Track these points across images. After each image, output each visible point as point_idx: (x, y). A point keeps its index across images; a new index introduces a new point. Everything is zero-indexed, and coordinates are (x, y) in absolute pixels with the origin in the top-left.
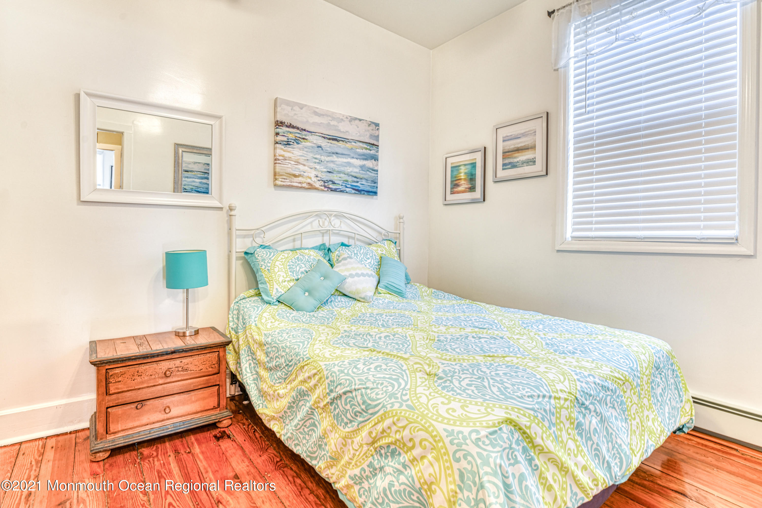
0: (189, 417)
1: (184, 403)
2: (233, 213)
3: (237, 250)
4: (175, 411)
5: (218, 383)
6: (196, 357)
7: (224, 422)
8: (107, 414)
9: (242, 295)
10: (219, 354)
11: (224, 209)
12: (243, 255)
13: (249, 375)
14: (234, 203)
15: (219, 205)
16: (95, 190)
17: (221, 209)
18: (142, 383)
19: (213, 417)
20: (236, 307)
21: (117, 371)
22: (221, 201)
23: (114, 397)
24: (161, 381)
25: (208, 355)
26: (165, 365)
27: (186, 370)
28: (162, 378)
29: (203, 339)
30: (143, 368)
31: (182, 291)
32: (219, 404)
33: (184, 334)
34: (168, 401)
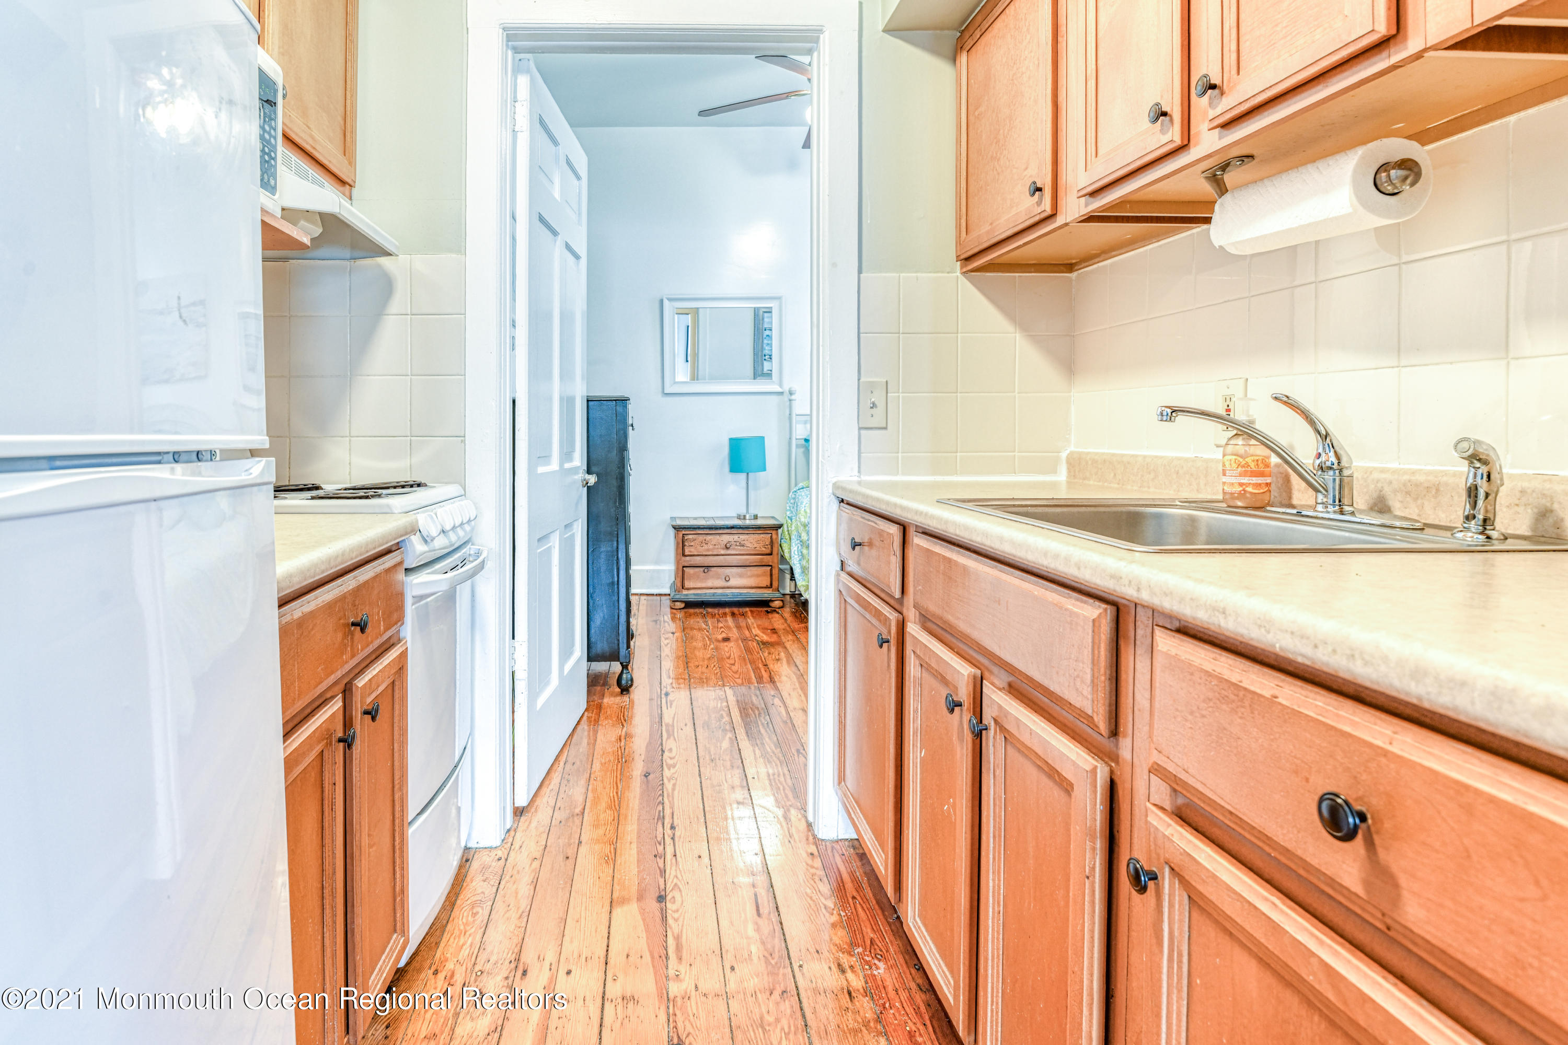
0: (745, 591)
1: (741, 576)
2: (793, 397)
3: (798, 437)
4: (733, 582)
5: (770, 564)
6: (752, 536)
7: (776, 602)
8: (683, 572)
9: (801, 485)
10: (771, 537)
11: (785, 394)
12: (803, 442)
13: (796, 556)
14: (795, 387)
15: (779, 389)
16: (675, 383)
17: (782, 393)
18: (708, 550)
19: (766, 595)
20: (793, 496)
21: (690, 537)
22: (781, 385)
23: (688, 558)
24: (723, 552)
25: (762, 535)
26: (726, 538)
27: (743, 546)
28: (723, 549)
29: (759, 522)
30: (709, 537)
31: (743, 476)
32: (771, 584)
33: (745, 518)
34: (728, 571)
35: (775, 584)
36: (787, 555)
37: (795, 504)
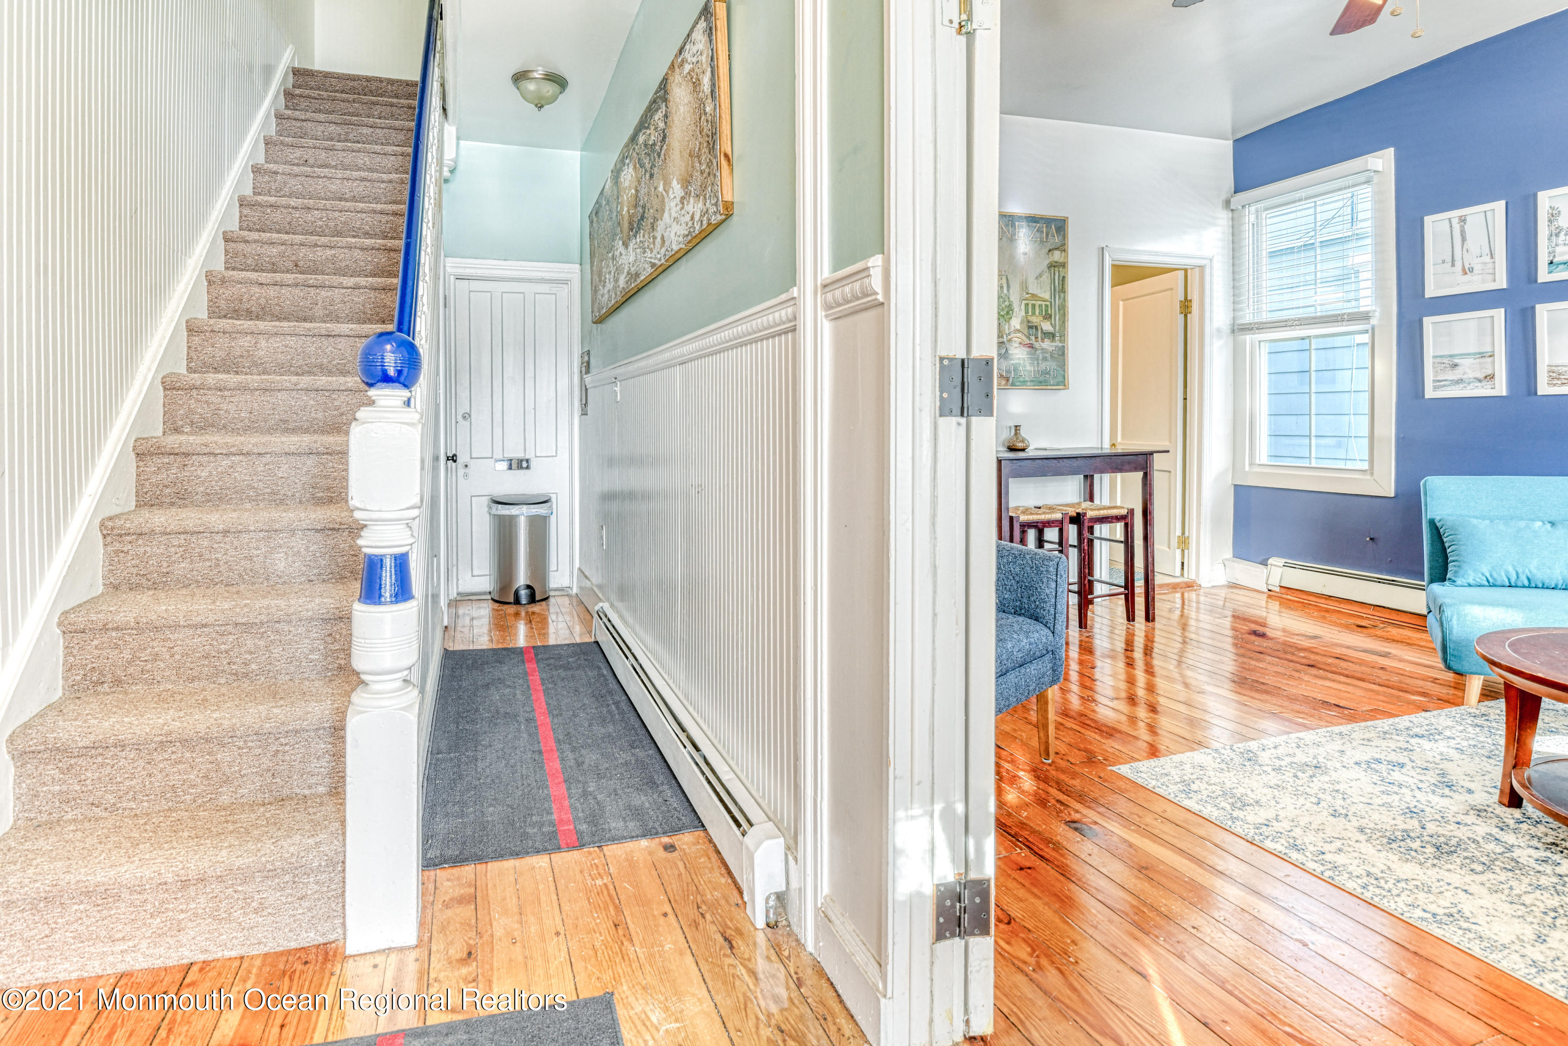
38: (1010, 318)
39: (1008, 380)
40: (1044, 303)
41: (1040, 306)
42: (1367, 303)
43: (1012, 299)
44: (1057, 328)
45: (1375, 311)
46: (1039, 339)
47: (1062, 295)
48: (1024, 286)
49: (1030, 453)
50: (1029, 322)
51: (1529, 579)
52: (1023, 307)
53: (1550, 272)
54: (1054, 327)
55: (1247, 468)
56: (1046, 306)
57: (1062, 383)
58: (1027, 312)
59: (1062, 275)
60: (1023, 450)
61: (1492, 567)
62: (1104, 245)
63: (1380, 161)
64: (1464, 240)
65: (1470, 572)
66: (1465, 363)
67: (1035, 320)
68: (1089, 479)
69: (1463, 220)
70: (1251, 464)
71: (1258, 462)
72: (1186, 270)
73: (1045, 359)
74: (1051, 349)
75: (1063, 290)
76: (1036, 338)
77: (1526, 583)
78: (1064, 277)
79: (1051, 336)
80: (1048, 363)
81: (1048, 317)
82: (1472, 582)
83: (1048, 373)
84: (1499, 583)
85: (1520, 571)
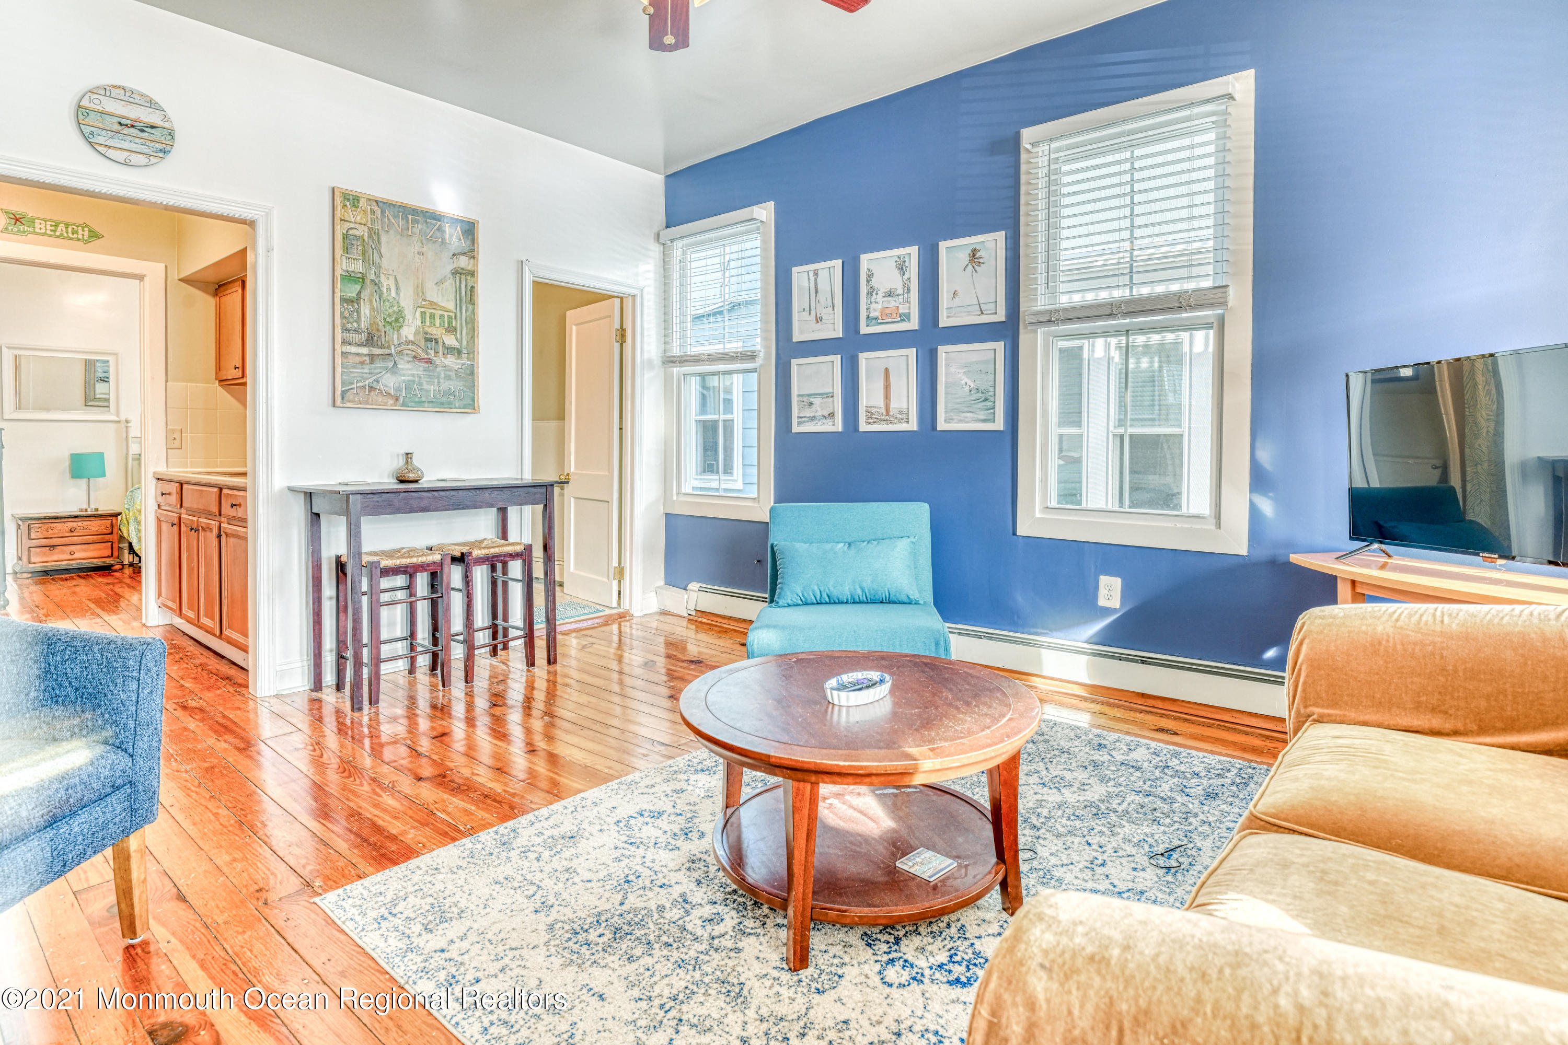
0: (89, 561)
1: (85, 550)
2: (128, 425)
3: (132, 453)
4: (77, 555)
5: (111, 541)
6: (94, 522)
7: (117, 566)
8: (29, 551)
10: (111, 522)
11: (122, 422)
12: (136, 457)
13: (134, 535)
14: (130, 418)
15: (116, 419)
17: (119, 422)
18: (53, 534)
19: (107, 562)
20: (130, 492)
21: (36, 525)
22: (118, 416)
23: (33, 541)
24: (67, 535)
25: (102, 521)
26: (70, 525)
27: (86, 529)
28: (68, 532)
29: (99, 512)
30: (53, 525)
31: (84, 481)
32: (112, 555)
33: (86, 510)
34: (72, 548)
35: (116, 554)
36: (125, 535)
37: (132, 499)
38: (401, 327)
39: (397, 400)
40: (446, 314)
41: (441, 316)
42: (757, 344)
43: (402, 304)
44: (464, 343)
45: (760, 351)
46: (441, 353)
47: (470, 307)
48: (420, 291)
49: (423, 484)
50: (426, 333)
51: (829, 597)
52: (418, 315)
53: (867, 326)
54: (460, 342)
55: (675, 498)
56: (450, 317)
57: (471, 405)
58: (423, 322)
59: (470, 284)
60: (416, 481)
61: (804, 588)
62: (524, 259)
63: (765, 212)
64: (817, 292)
65: (788, 593)
66: (817, 401)
67: (436, 332)
68: (503, 512)
69: (816, 273)
70: (678, 494)
71: (683, 491)
72: (622, 298)
73: (448, 378)
74: (456, 367)
75: (472, 301)
76: (436, 352)
77: (827, 600)
78: (473, 287)
79: (458, 352)
80: (451, 383)
81: (451, 330)
82: (790, 602)
83: (453, 394)
84: (809, 601)
85: (822, 589)
